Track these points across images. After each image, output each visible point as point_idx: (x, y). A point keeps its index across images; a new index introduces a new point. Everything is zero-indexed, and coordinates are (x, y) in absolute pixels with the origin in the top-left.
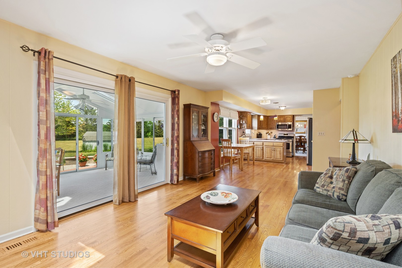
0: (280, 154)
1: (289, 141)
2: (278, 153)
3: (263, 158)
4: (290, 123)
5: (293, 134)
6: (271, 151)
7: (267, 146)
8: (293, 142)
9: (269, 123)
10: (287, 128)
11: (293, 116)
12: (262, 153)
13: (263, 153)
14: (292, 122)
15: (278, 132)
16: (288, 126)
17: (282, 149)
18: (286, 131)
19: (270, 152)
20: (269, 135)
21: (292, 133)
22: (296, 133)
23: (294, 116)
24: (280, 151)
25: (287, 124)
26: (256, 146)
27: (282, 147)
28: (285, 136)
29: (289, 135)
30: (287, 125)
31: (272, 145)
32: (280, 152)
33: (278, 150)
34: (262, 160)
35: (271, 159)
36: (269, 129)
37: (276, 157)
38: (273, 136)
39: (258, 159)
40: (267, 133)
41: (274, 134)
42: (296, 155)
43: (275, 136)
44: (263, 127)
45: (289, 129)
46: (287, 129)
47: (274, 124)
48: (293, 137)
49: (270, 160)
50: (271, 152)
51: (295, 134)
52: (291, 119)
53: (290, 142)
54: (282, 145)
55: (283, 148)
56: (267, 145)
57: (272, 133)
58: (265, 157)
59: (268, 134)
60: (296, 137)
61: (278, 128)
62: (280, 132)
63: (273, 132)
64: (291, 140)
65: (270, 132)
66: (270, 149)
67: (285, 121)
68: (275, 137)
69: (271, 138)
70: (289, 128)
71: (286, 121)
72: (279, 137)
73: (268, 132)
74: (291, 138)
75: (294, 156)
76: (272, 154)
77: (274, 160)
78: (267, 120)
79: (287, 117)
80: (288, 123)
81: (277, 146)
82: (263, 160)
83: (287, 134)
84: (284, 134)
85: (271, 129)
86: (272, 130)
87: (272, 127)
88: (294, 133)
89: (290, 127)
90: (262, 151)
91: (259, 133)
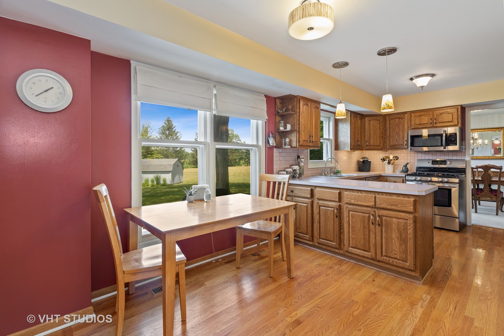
0: (403, 240)
1: (447, 182)
2: (395, 235)
3: (340, 244)
4: (450, 130)
5: (464, 160)
6: (367, 226)
7: (355, 207)
8: (462, 185)
9: (388, 134)
10: (442, 145)
11: (463, 109)
12: (337, 228)
13: (340, 229)
14: (460, 125)
15: (416, 155)
16: (444, 138)
17: (411, 222)
18: (439, 153)
19: (364, 226)
20: (389, 163)
21: (459, 158)
22: (472, 159)
23: (467, 109)
24: (402, 232)
25: (442, 132)
26: (320, 202)
27: (411, 216)
28: (437, 166)
29: (448, 165)
30: (441, 135)
31: (372, 204)
32: (401, 235)
33: (394, 226)
34: (338, 251)
35: (366, 254)
36: (389, 149)
37: (386, 252)
38: (401, 168)
39: (327, 246)
40: (383, 160)
41: (402, 161)
42: (473, 222)
43: (406, 166)
44: (372, 143)
45: (451, 148)
46: (442, 148)
47: (401, 134)
48: (463, 171)
49: (364, 257)
50: (367, 229)
51: (469, 162)
52: (455, 116)
53: (452, 185)
54: (411, 209)
55: (415, 218)
56: (352, 201)
57: (397, 158)
58: (346, 242)
59: (386, 162)
60: (472, 168)
61: (412, 145)
62: (420, 155)
63: (402, 155)
64: (457, 180)
65: (391, 157)
66: (363, 217)
67: (435, 125)
68: (405, 170)
69: (394, 171)
70: (447, 144)
71: (438, 125)
72: (419, 168)
73: (388, 157)
74: (455, 174)
75: (468, 224)
76: (372, 236)
77: (379, 261)
78: (382, 124)
79: (441, 114)
80: (446, 129)
81: (389, 207)
82: (341, 252)
83: (444, 162)
84: (434, 162)
85: (394, 147)
86: (399, 151)
87: (396, 143)
88: (467, 158)
89: (450, 140)
90: (337, 220)
91: (362, 158)
